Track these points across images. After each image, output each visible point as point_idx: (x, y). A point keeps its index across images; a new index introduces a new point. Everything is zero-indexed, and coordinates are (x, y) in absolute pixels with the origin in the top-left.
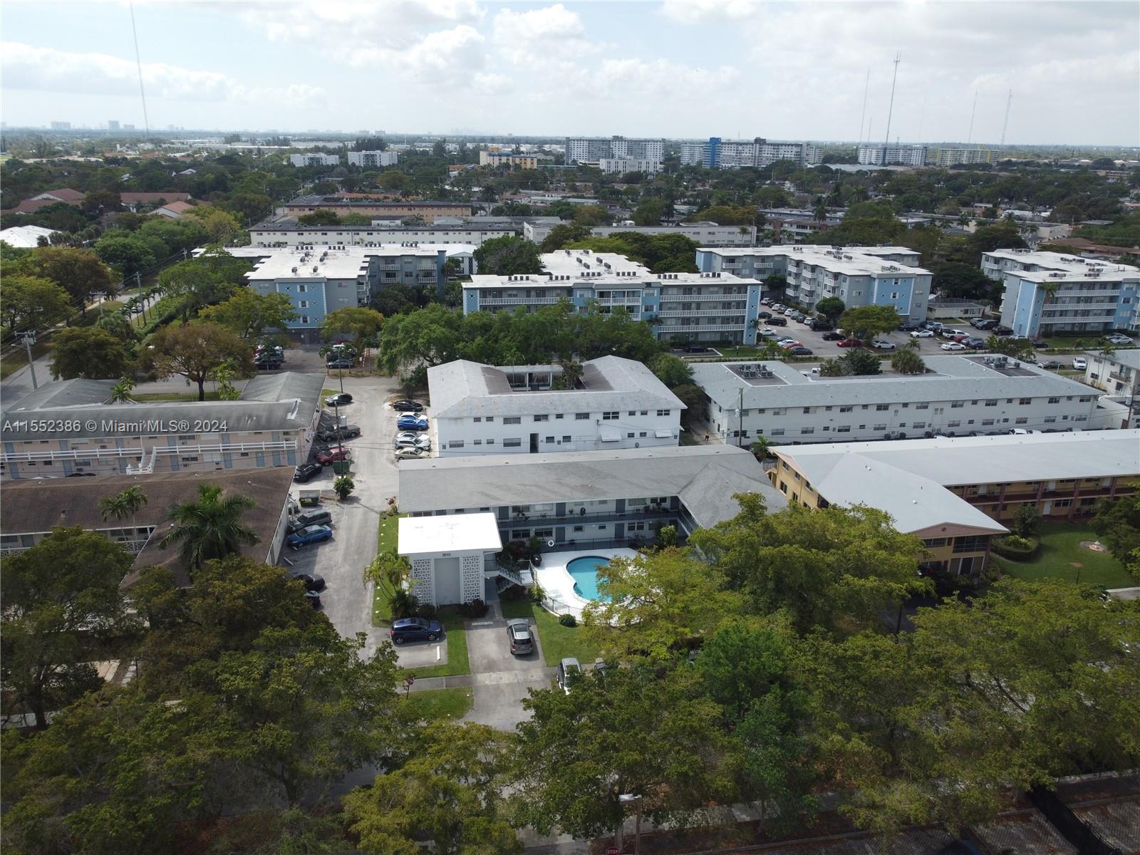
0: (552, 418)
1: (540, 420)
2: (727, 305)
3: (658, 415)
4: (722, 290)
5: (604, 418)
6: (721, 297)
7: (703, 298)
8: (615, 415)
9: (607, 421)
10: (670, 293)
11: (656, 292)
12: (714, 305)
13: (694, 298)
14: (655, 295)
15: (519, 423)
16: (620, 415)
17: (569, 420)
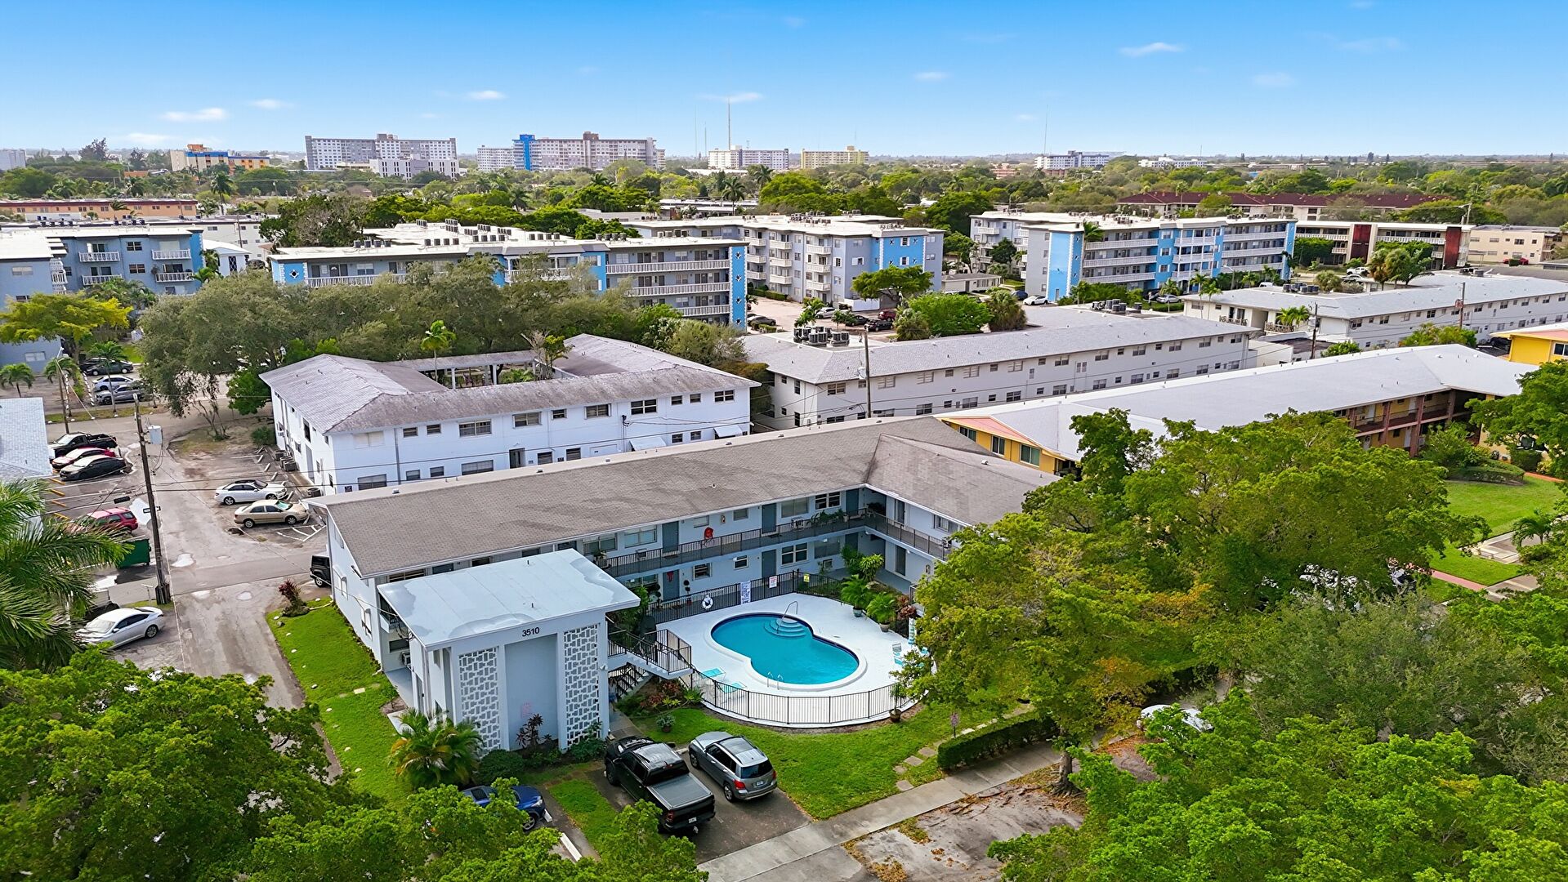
0: (546, 418)
1: (524, 424)
2: (701, 277)
3: (717, 400)
4: (693, 255)
5: (634, 412)
6: (692, 265)
7: (669, 266)
8: (651, 407)
9: (638, 417)
10: (619, 261)
11: (599, 259)
12: (683, 278)
13: (654, 267)
14: (599, 264)
15: (489, 431)
16: (659, 406)
17: (576, 417)
